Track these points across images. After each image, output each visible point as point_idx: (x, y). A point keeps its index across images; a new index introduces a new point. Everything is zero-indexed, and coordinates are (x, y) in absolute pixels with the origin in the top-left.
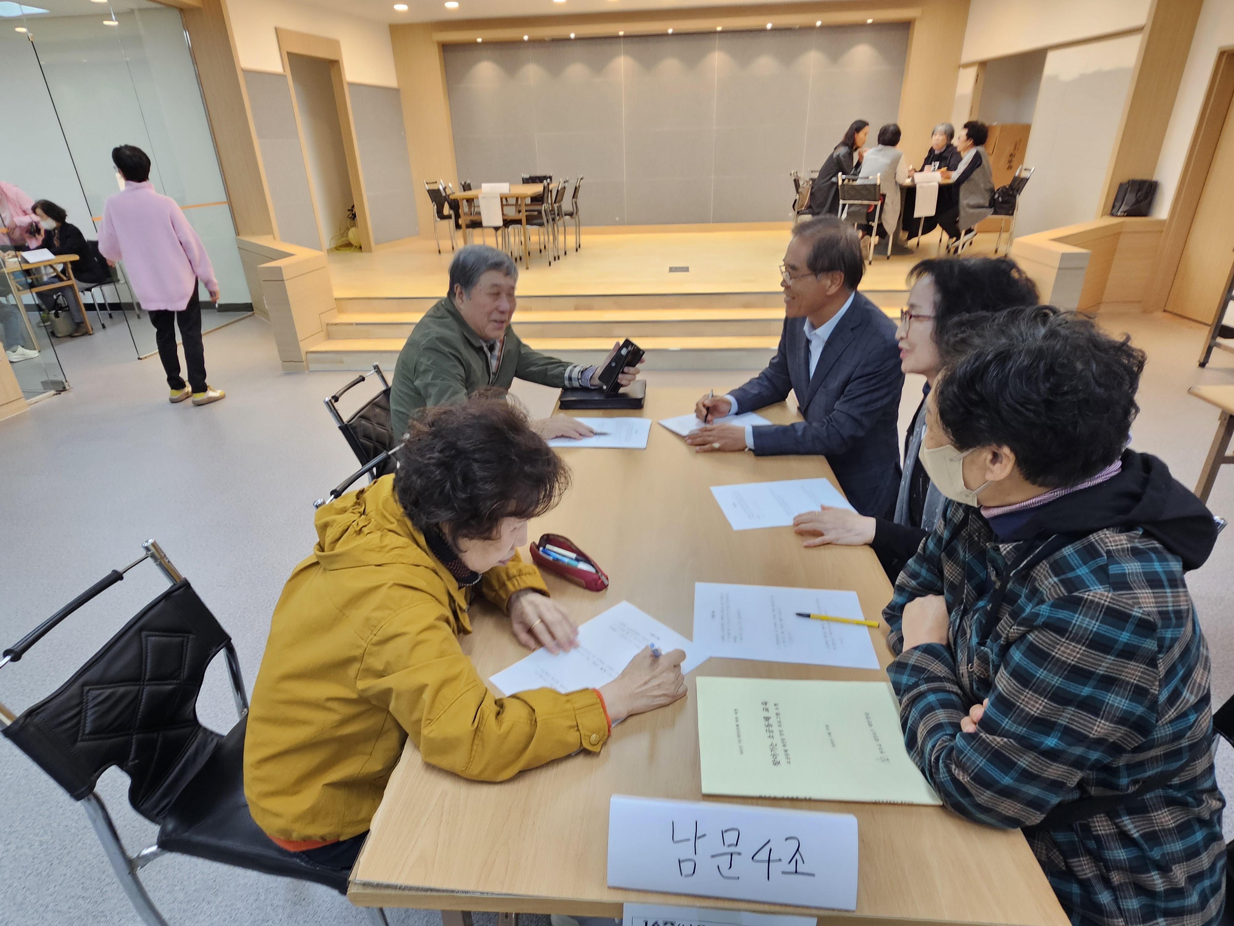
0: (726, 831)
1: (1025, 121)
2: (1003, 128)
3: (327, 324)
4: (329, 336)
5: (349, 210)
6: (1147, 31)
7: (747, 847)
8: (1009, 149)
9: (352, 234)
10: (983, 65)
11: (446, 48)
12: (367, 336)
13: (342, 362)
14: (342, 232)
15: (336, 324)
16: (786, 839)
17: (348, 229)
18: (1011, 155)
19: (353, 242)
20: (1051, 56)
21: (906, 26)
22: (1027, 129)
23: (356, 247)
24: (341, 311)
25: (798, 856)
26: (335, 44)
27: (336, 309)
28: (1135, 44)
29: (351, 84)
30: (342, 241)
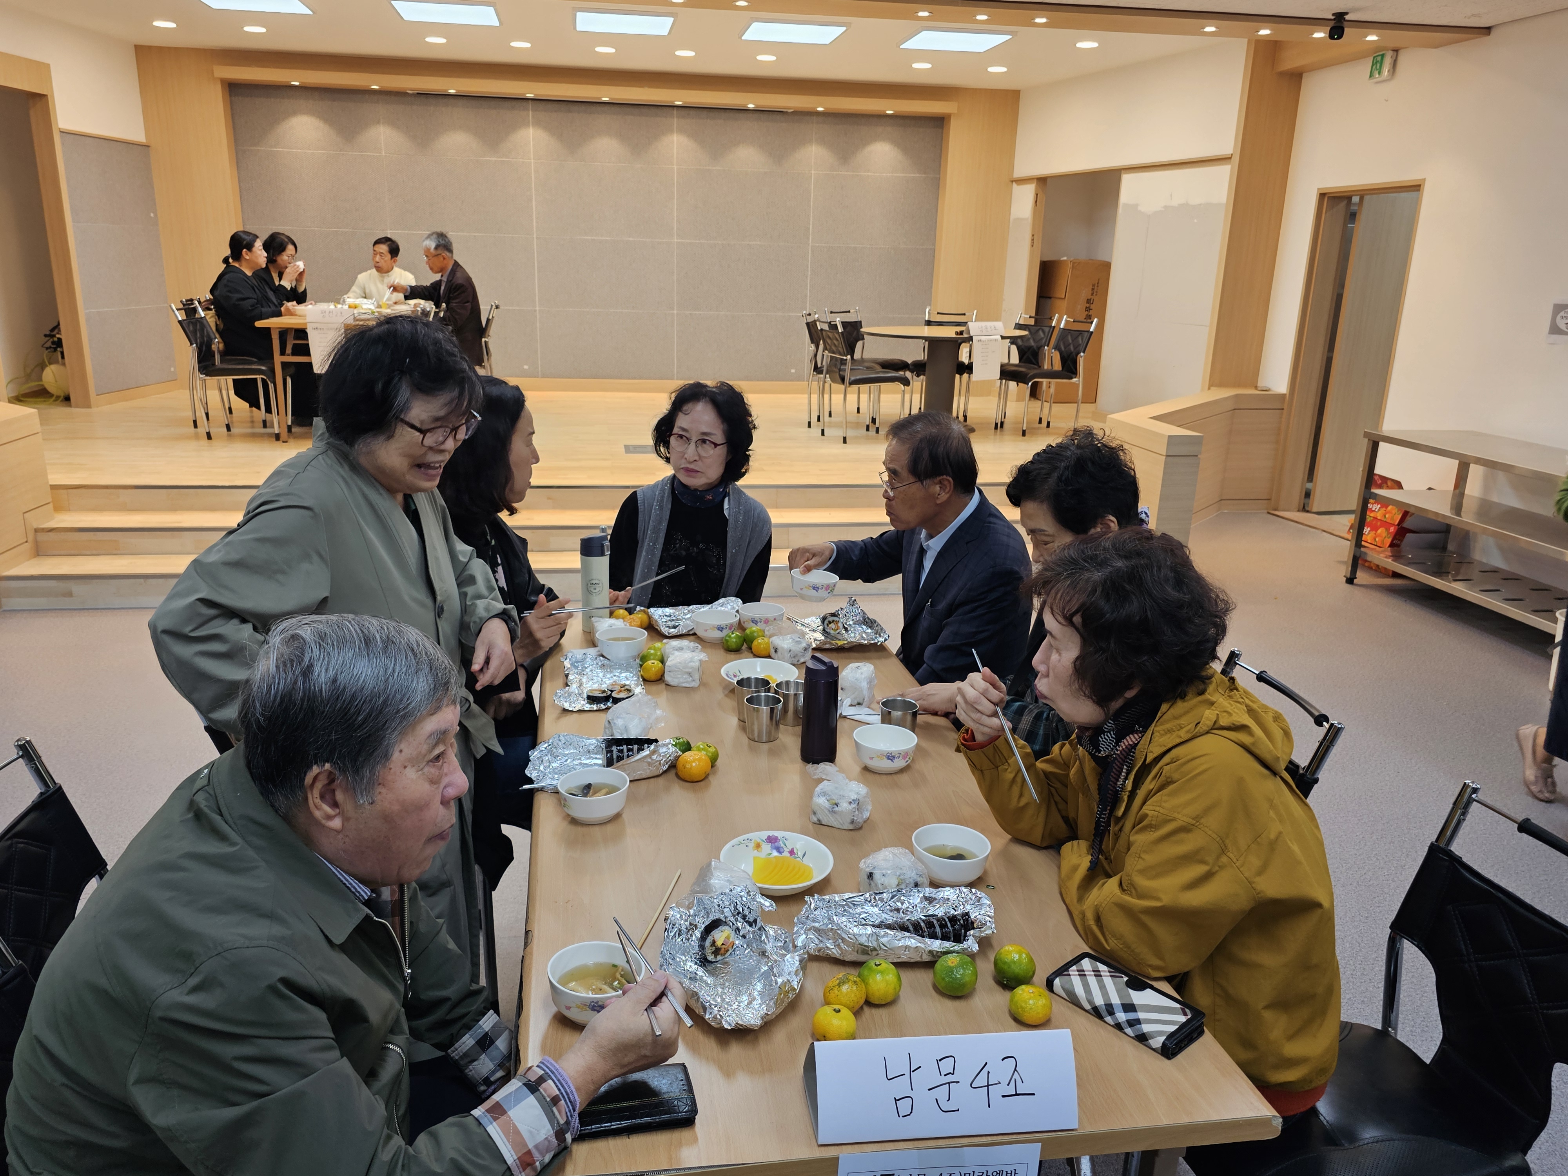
0: (940, 1060)
1: (1102, 257)
2: (1076, 265)
3: (37, 531)
4: (39, 551)
5: (46, 336)
6: (1236, 159)
7: (964, 1074)
8: (1085, 294)
9: (51, 376)
10: (1042, 181)
11: (233, 88)
12: (114, 551)
13: (70, 594)
14: (29, 370)
15: (51, 530)
16: (1003, 1060)
17: (42, 366)
18: (1088, 301)
19: (51, 389)
20: (1127, 179)
21: (939, 122)
22: (1106, 267)
23: (58, 397)
24: (59, 508)
25: (1016, 1075)
26: (42, 70)
27: (51, 506)
28: (1223, 177)
29: (63, 132)
30: (33, 385)
